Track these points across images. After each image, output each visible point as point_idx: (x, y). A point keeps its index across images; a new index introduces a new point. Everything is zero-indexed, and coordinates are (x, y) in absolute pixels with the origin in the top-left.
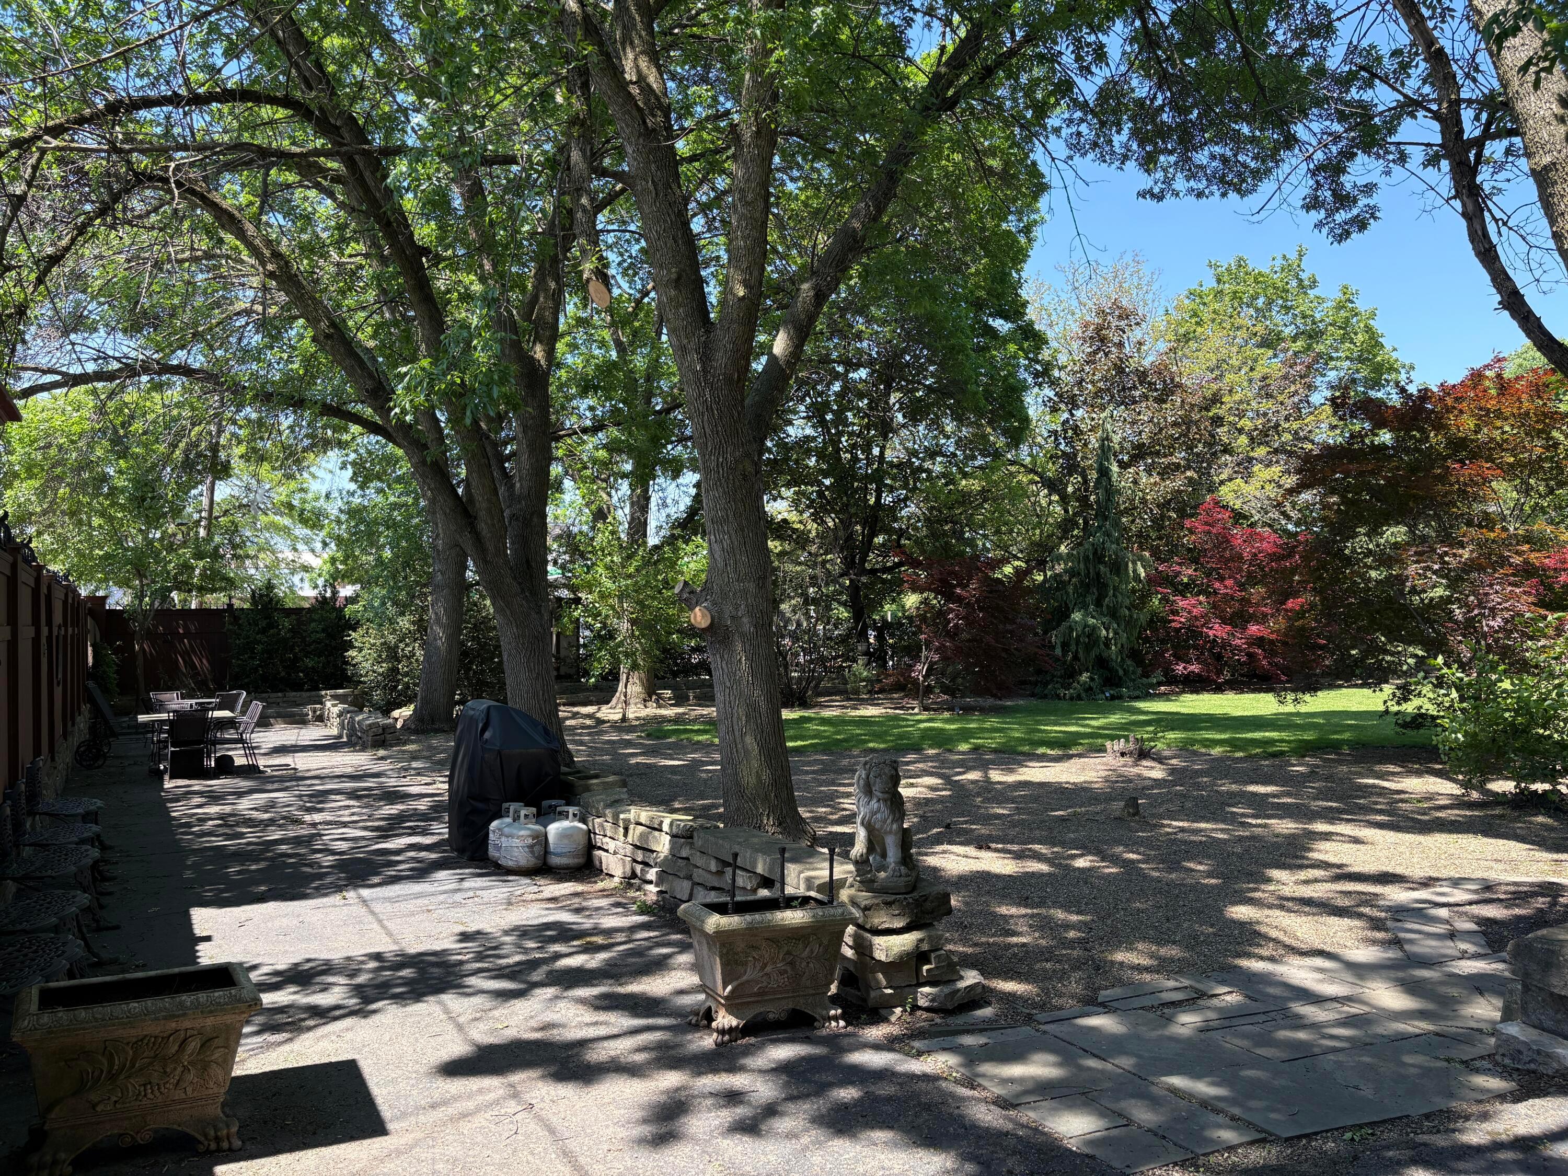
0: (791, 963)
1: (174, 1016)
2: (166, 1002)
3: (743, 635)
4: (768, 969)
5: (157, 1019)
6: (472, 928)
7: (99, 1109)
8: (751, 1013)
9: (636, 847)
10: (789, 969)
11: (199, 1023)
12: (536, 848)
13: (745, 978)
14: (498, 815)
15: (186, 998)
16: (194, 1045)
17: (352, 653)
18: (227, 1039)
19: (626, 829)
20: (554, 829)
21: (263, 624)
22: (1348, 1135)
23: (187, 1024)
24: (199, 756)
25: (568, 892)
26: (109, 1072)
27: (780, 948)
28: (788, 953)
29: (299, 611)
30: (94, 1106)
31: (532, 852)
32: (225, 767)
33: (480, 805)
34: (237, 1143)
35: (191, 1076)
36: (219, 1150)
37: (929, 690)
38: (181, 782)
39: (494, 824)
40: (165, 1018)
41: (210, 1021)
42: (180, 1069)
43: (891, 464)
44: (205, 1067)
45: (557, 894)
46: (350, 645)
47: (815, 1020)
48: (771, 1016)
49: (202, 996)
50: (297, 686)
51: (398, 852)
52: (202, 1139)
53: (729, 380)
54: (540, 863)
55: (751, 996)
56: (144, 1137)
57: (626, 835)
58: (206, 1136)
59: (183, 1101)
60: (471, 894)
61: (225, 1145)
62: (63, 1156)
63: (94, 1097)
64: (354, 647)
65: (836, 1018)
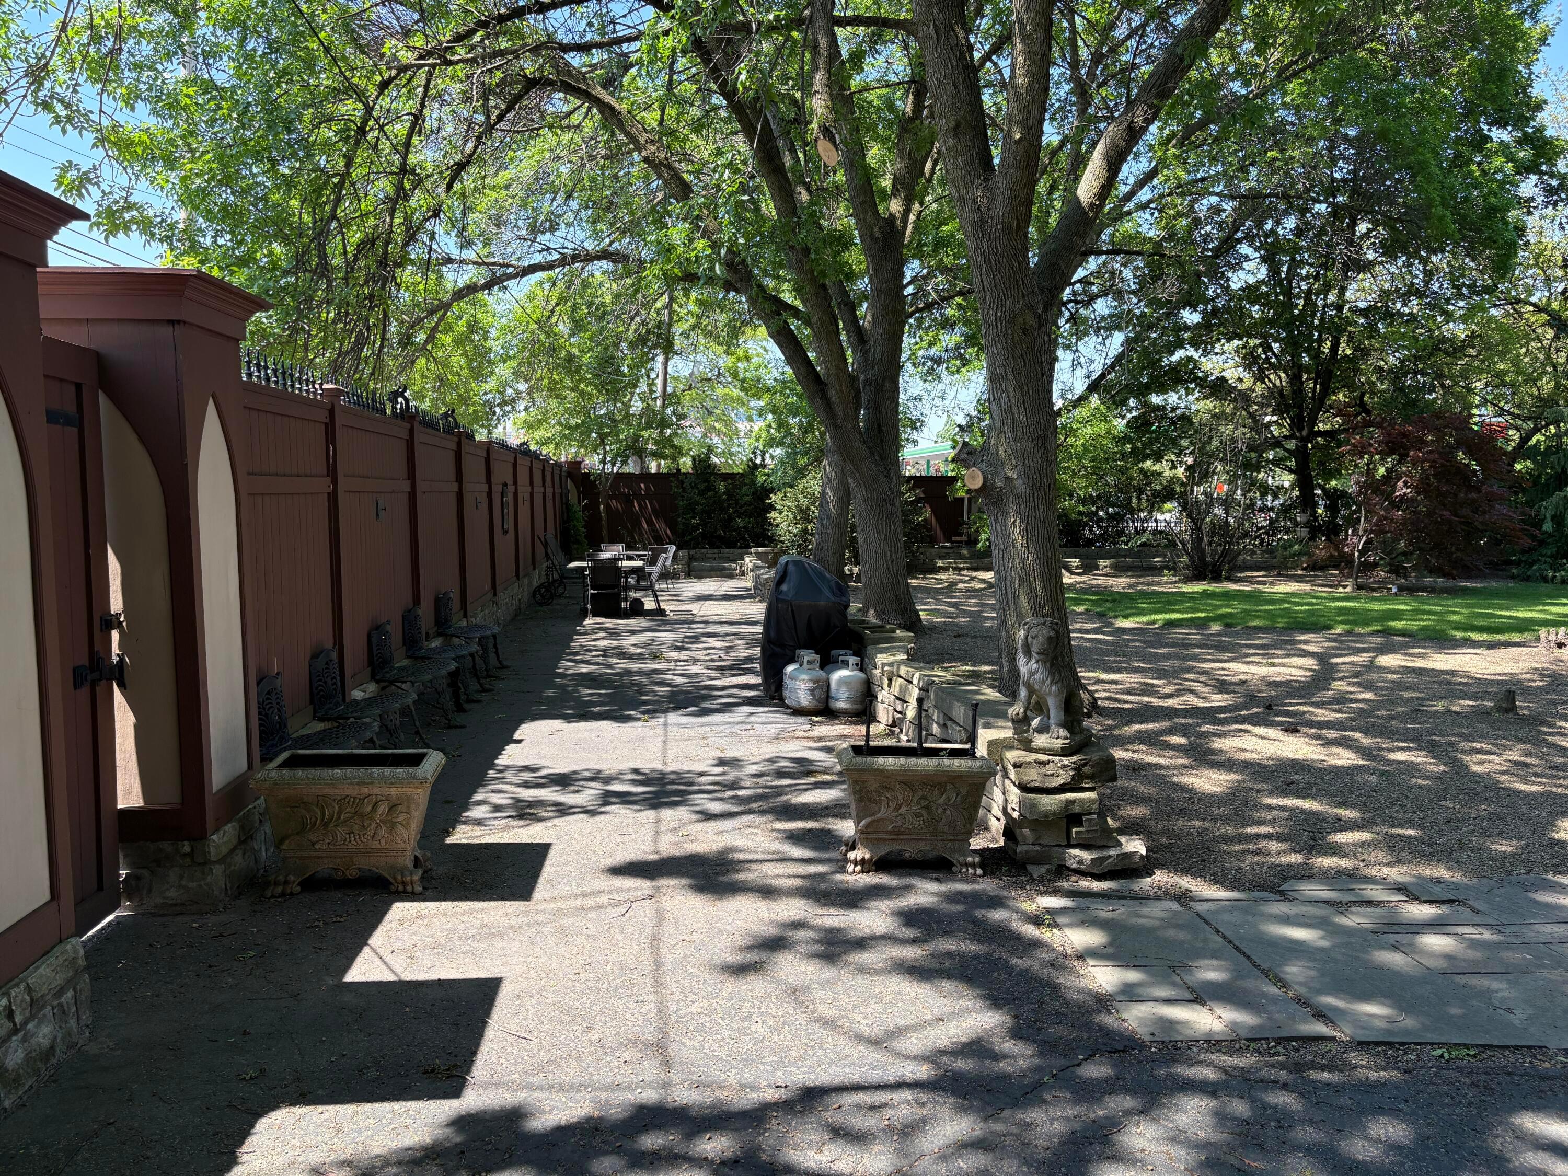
0: (927, 808)
1: (364, 783)
2: (361, 772)
3: (1018, 497)
4: (903, 810)
5: (352, 784)
6: (729, 754)
7: (317, 846)
8: (883, 850)
9: (898, 698)
10: (924, 813)
11: (385, 791)
12: (817, 692)
13: (879, 815)
14: (792, 660)
15: (376, 771)
16: (383, 808)
17: (773, 515)
18: (409, 807)
19: (890, 680)
20: (839, 675)
21: (702, 486)
22: (1439, 1052)
23: (376, 791)
24: (617, 599)
25: (835, 733)
26: (322, 820)
27: (914, 792)
28: (924, 797)
29: (732, 476)
30: (313, 844)
31: (813, 695)
32: (637, 610)
33: (778, 650)
34: (419, 889)
35: (383, 831)
36: (405, 892)
37: (1369, 567)
38: (598, 620)
39: (790, 668)
40: (358, 784)
41: (394, 791)
42: (374, 825)
43: (1357, 311)
44: (392, 826)
45: (824, 734)
46: (772, 507)
47: (953, 865)
48: (907, 855)
49: (387, 771)
50: (731, 545)
51: (723, 688)
52: (392, 881)
53: (1007, 229)
54: (821, 706)
55: (887, 833)
56: (352, 873)
57: (889, 686)
58: (395, 879)
59: (380, 850)
60: (749, 726)
61: (409, 888)
62: (292, 878)
63: (313, 837)
64: (775, 509)
65: (973, 865)
